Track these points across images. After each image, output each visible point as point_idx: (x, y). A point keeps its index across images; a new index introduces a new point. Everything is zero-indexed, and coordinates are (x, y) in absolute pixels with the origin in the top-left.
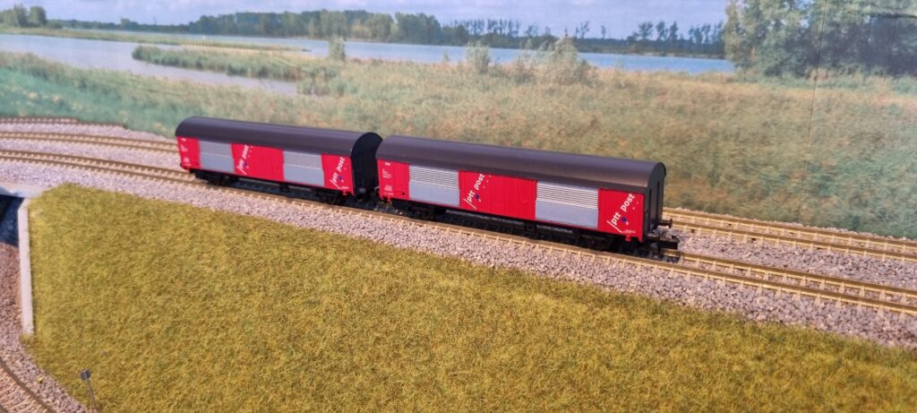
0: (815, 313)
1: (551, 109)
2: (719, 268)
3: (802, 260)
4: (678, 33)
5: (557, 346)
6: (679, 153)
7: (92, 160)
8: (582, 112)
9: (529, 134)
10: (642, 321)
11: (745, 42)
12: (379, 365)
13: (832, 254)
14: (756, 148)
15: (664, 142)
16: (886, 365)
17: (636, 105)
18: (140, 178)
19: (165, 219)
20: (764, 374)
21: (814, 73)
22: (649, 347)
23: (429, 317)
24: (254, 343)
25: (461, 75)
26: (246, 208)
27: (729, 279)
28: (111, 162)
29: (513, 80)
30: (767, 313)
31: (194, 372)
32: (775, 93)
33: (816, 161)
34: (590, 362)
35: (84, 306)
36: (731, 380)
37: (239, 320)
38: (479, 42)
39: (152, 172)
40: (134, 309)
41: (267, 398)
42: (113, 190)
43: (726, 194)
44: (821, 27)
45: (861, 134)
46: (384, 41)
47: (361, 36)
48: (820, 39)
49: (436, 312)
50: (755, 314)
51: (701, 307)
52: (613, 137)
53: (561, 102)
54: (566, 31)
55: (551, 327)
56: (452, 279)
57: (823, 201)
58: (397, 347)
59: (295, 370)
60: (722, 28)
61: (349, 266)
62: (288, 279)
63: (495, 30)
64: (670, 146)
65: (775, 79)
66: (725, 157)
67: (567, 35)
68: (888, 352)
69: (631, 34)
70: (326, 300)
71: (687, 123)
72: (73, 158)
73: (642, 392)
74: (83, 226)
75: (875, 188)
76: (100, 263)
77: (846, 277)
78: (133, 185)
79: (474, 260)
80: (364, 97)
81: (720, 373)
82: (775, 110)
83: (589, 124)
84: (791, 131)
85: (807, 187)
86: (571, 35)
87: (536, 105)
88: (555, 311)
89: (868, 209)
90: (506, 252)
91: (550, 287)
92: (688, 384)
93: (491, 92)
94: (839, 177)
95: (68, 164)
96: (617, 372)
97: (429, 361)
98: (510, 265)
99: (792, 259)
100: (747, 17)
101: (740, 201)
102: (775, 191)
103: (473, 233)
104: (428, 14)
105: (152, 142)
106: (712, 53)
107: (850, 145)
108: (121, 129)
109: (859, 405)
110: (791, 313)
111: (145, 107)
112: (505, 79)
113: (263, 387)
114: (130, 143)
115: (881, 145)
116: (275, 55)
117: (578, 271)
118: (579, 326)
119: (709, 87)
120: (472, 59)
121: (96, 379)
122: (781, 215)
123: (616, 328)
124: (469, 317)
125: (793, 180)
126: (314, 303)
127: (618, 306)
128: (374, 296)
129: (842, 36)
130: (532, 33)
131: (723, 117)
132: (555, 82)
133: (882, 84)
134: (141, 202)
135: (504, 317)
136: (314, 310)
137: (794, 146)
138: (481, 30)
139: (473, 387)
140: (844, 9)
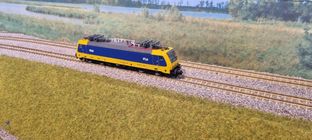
0: (255, 103)
1: (170, 30)
2: (224, 87)
3: (252, 84)
4: (213, 5)
5: (168, 114)
6: (213, 46)
7: (12, 46)
8: (180, 31)
9: (163, 39)
10: (197, 105)
11: (235, 8)
12: (108, 120)
13: (263, 82)
14: (239, 45)
15: (209, 42)
16: (277, 122)
17: (199, 29)
18: (28, 53)
19: (36, 68)
20: (237, 124)
21: (259, 19)
22: (199, 115)
23: (125, 103)
24: (66, 112)
25: (139, 18)
26: (64, 64)
27: (227, 91)
28: (19, 47)
29: (157, 20)
30: (239, 103)
31: (46, 122)
32: (246, 26)
33: (259, 50)
34: (179, 120)
35: (9, 98)
36: (225, 126)
37: (61, 104)
38: (145, 7)
39: (33, 51)
40: (25, 99)
42: (19, 57)
43: (229, 60)
44: (261, 4)
45: (274, 40)
46: (112, 6)
47: (105, 4)
48: (261, 8)
49: (128, 102)
50: (235, 103)
51: (217, 101)
52: (191, 40)
53: (173, 28)
54: (175, 3)
55: (167, 107)
56: (134, 90)
57: (261, 63)
58: (115, 114)
59: (80, 121)
60: (228, 3)
61: (99, 85)
63: (151, 3)
64: (210, 44)
65: (246, 21)
66: (229, 48)
67: (175, 5)
68: (278, 117)
69: (197, 5)
70: (91, 97)
71: (216, 36)
72: (5, 45)
73: (196, 130)
74: (8, 70)
75: (278, 59)
76: (14, 83)
77: (266, 90)
78: (26, 56)
79: (141, 84)
80: (106, 25)
81: (222, 124)
82: (245, 32)
83: (183, 35)
84: (250, 39)
85: (256, 58)
86: (177, 5)
87: (165, 29)
89: (276, 66)
90: (152, 81)
91: (166, 94)
92: (211, 128)
93: (149, 24)
94: (267, 55)
95: (3, 48)
96: (188, 123)
97: (125, 119)
98: (154, 86)
99: (249, 83)
101: (234, 63)
102: (245, 59)
105: (34, 40)
106: (224, 12)
107: (270, 44)
108: (23, 35)
109: (267, 135)
110: (247, 103)
111: (31, 27)
112: (154, 20)
113: (69, 127)
114: (26, 40)
115: (281, 44)
116: (75, 10)
117: (176, 88)
118: (176, 107)
119: (224, 24)
120: (143, 12)
121: (12, 124)
122: (247, 68)
123: (188, 108)
124: (139, 104)
125: (251, 56)
126: (87, 98)
127: (189, 100)
128: (107, 96)
129: (268, 7)
130: (163, 4)
131: (228, 34)
132: (171, 21)
133: (281, 23)
134: (28, 62)
135: (151, 104)
136: (87, 100)
137: (252, 44)
138: (146, 2)
139: (140, 128)
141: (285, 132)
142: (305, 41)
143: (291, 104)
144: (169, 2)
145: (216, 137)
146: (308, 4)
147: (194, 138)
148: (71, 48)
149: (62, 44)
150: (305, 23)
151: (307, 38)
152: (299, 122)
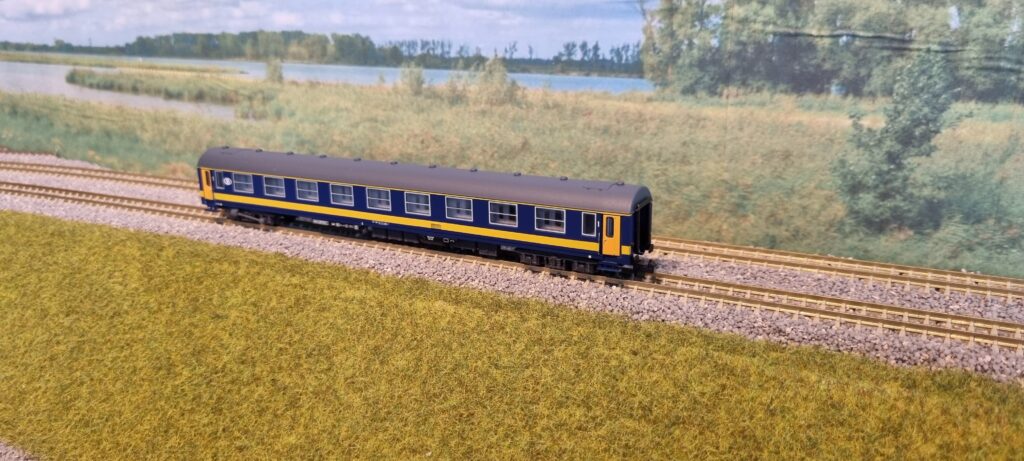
0: (696, 313)
1: (483, 131)
3: (704, 270)
4: (600, 52)
5: (451, 350)
6: (606, 174)
7: (14, 185)
8: (513, 134)
9: (463, 157)
10: (533, 323)
11: (661, 62)
12: (279, 376)
14: (678, 167)
15: (593, 163)
16: (748, 355)
17: (564, 125)
18: (61, 201)
19: (80, 238)
21: (725, 92)
22: (536, 347)
23: (332, 326)
24: (158, 358)
25: (396, 96)
26: (166, 227)
28: (34, 187)
29: (446, 101)
31: (95, 391)
32: (692, 112)
33: (733, 180)
34: (479, 363)
36: (607, 374)
37: (144, 337)
38: (413, 63)
39: (77, 196)
40: (40, 331)
41: (166, 413)
42: (31, 212)
44: (730, 46)
45: (773, 151)
46: (320, 63)
47: (297, 57)
48: (730, 57)
49: (340, 322)
50: (641, 314)
51: (592, 309)
52: (544, 159)
53: (493, 124)
54: (495, 51)
55: (448, 332)
56: (358, 289)
57: (741, 221)
58: (299, 357)
59: (196, 385)
60: (640, 47)
61: (261, 279)
63: (428, 51)
64: (598, 168)
65: (691, 97)
67: (496, 56)
68: (753, 344)
69: (556, 54)
70: (234, 314)
71: (613, 143)
73: (526, 389)
75: (787, 206)
76: (10, 285)
78: (53, 208)
79: (384, 272)
80: (301, 121)
81: (598, 368)
82: (693, 130)
83: (520, 145)
84: (708, 150)
85: (725, 207)
86: (501, 55)
87: (469, 127)
88: (453, 317)
89: (783, 228)
90: (416, 264)
91: (451, 295)
92: (567, 380)
93: (425, 115)
94: (755, 196)
96: (504, 372)
97: (329, 369)
98: (418, 276)
99: (695, 269)
100: (662, 37)
101: (665, 223)
102: (697, 211)
103: (388, 247)
104: (364, 34)
106: (632, 73)
107: (762, 163)
108: (54, 158)
109: (719, 392)
111: (78, 134)
112: (438, 101)
113: (163, 403)
114: (60, 170)
115: (790, 162)
116: (212, 77)
117: (482, 280)
118: (473, 330)
119: (631, 107)
120: (407, 80)
122: (704, 237)
123: (508, 330)
124: (371, 325)
125: (714, 200)
126: (222, 317)
127: (512, 309)
128: (281, 308)
129: (749, 55)
130: (463, 53)
131: (645, 136)
132: (486, 103)
133: (787, 101)
134: (58, 223)
135: (404, 323)
136: (221, 325)
137: (711, 165)
138: (415, 50)
139: (370, 393)
140: (749, 29)
142: (855, 152)
144: (478, 49)
145: (578, 406)
146: (853, 43)
150: (850, 97)
151: (859, 140)
152: (810, 354)
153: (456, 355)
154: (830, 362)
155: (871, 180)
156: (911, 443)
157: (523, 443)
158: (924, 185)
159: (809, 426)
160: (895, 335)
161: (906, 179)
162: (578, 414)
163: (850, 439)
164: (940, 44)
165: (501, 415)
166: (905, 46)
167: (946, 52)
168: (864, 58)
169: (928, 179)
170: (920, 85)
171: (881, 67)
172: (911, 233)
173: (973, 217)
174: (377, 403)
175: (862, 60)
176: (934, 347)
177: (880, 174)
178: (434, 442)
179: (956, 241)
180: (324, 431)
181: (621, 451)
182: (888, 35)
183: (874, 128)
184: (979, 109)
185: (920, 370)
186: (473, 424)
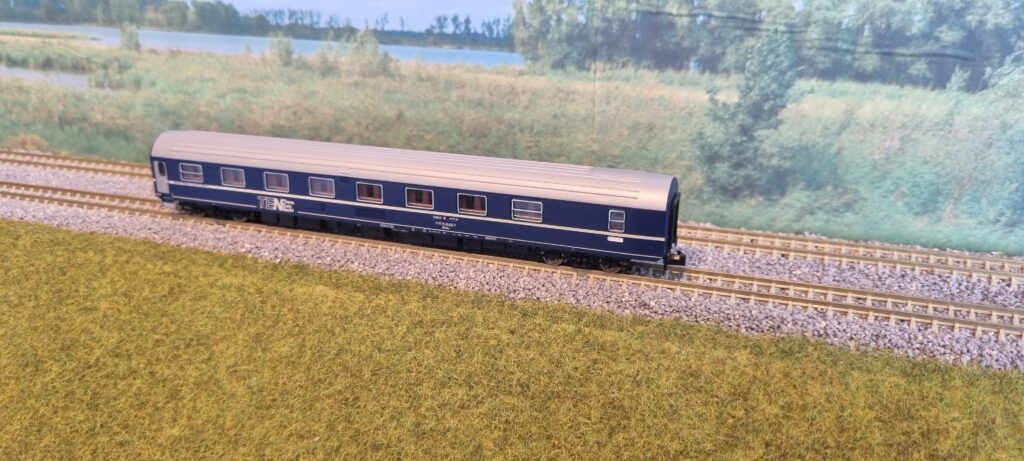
1: (357, 102)
4: (472, 26)
5: (334, 335)
6: (481, 146)
8: (387, 106)
9: (339, 128)
10: (414, 305)
11: (531, 36)
12: (157, 368)
14: (549, 140)
15: (467, 135)
17: (439, 98)
20: (515, 345)
21: (593, 67)
22: (418, 330)
24: (23, 355)
25: (265, 67)
26: (19, 213)
29: (317, 72)
30: (526, 291)
32: (562, 85)
33: (603, 151)
34: (363, 347)
36: (486, 354)
37: (6, 332)
38: (280, 33)
41: (36, 412)
44: (597, 23)
45: (638, 124)
46: (180, 30)
47: (155, 24)
48: (596, 34)
49: (218, 310)
50: (517, 293)
51: (470, 289)
52: (421, 131)
53: (366, 96)
54: (366, 22)
55: (330, 317)
56: (236, 275)
58: (177, 348)
59: (68, 381)
60: (511, 22)
61: (131, 267)
62: (61, 286)
63: (296, 20)
64: (472, 139)
65: (560, 72)
67: (367, 27)
68: (621, 319)
69: (428, 27)
70: (103, 305)
71: (487, 116)
73: (409, 371)
79: (262, 256)
80: (163, 91)
81: (479, 348)
82: (563, 103)
83: (395, 117)
84: (577, 123)
86: (372, 26)
87: (342, 98)
88: (334, 302)
90: (293, 247)
91: (331, 279)
93: (297, 86)
97: (209, 359)
98: (296, 259)
100: (532, 12)
103: (264, 229)
106: (503, 47)
107: (628, 135)
110: (547, 290)
112: (310, 73)
113: (32, 401)
115: (654, 134)
116: (60, 44)
117: (362, 262)
118: (355, 314)
119: (504, 80)
120: (276, 51)
123: (390, 313)
124: (251, 312)
126: (90, 309)
127: (392, 292)
128: (155, 297)
129: (614, 31)
130: (333, 24)
131: (518, 109)
132: (359, 75)
133: (650, 77)
135: (285, 310)
136: (91, 317)
137: (581, 137)
138: (282, 20)
139: (254, 381)
140: (614, 6)
141: (633, 355)
142: (712, 124)
143: (660, 285)
144: (348, 20)
145: (460, 385)
146: (709, 22)
147: (403, 392)
148: (45, 165)
149: (17, 154)
150: (707, 74)
151: (715, 114)
152: (671, 326)
153: (340, 340)
154: (688, 333)
155: (726, 150)
156: (758, 405)
157: (408, 425)
158: (772, 155)
159: (671, 395)
160: (746, 305)
161: (756, 150)
162: (460, 392)
163: (706, 404)
164: (786, 25)
165: (386, 398)
166: (755, 26)
167: (791, 32)
168: (719, 37)
169: (775, 150)
170: (769, 63)
171: (734, 46)
172: (761, 199)
173: (814, 184)
174: (262, 391)
175: (718, 40)
176: (778, 315)
177: (734, 145)
178: (321, 427)
179: (799, 206)
180: (208, 422)
181: (502, 426)
182: (741, 15)
183: (728, 103)
184: (820, 86)
185: (766, 337)
186: (359, 407)
